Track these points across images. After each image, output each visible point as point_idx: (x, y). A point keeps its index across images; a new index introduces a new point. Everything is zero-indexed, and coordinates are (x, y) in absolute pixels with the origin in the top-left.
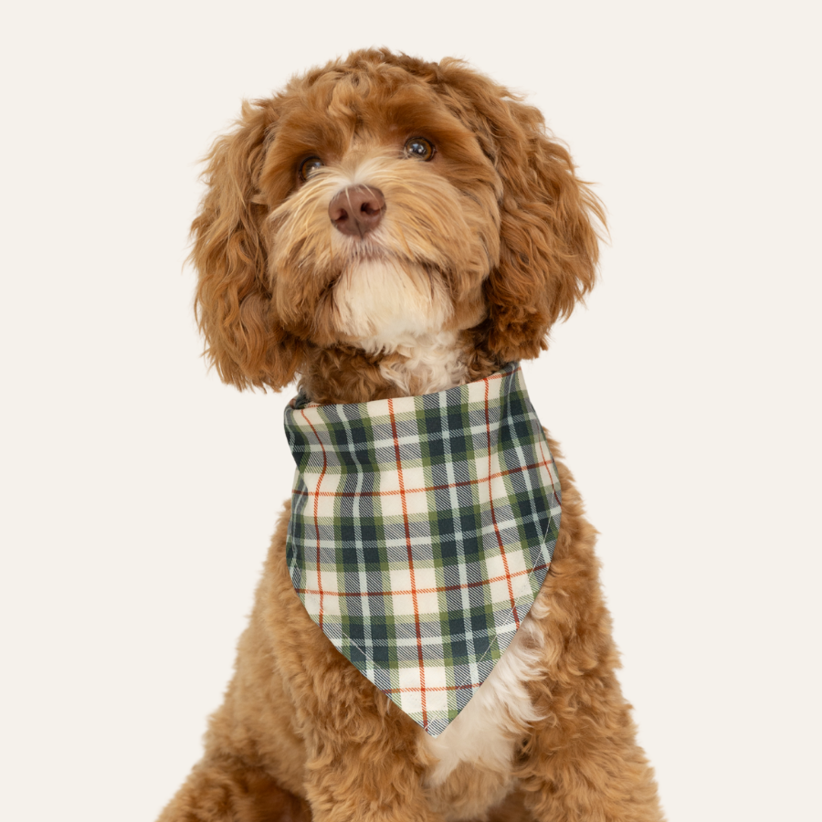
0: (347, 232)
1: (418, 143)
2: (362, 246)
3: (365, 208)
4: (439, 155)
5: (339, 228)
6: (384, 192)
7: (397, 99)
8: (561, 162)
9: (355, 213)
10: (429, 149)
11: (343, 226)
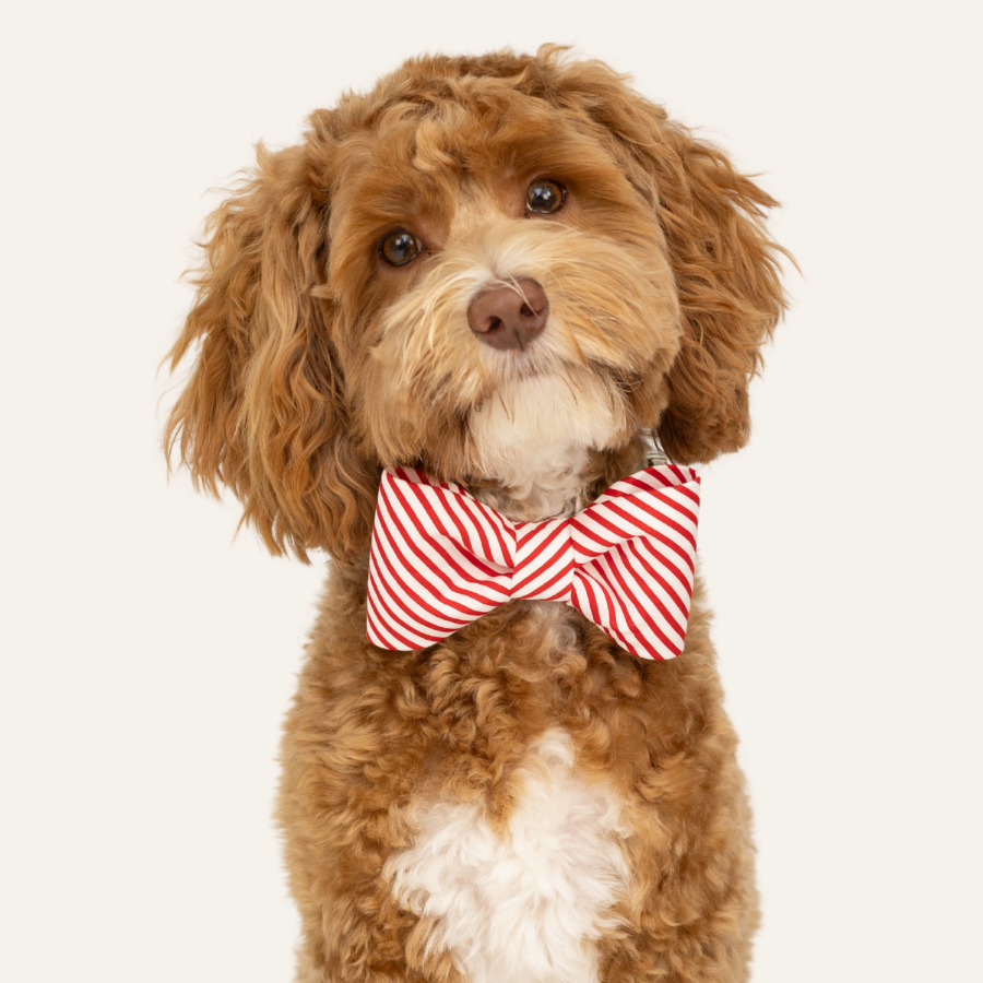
0: (501, 346)
1: (543, 188)
2: (523, 361)
3: (525, 310)
4: (572, 200)
5: (490, 343)
6: (541, 281)
7: (507, 133)
8: (707, 162)
9: (511, 321)
10: (557, 192)
11: (494, 338)
